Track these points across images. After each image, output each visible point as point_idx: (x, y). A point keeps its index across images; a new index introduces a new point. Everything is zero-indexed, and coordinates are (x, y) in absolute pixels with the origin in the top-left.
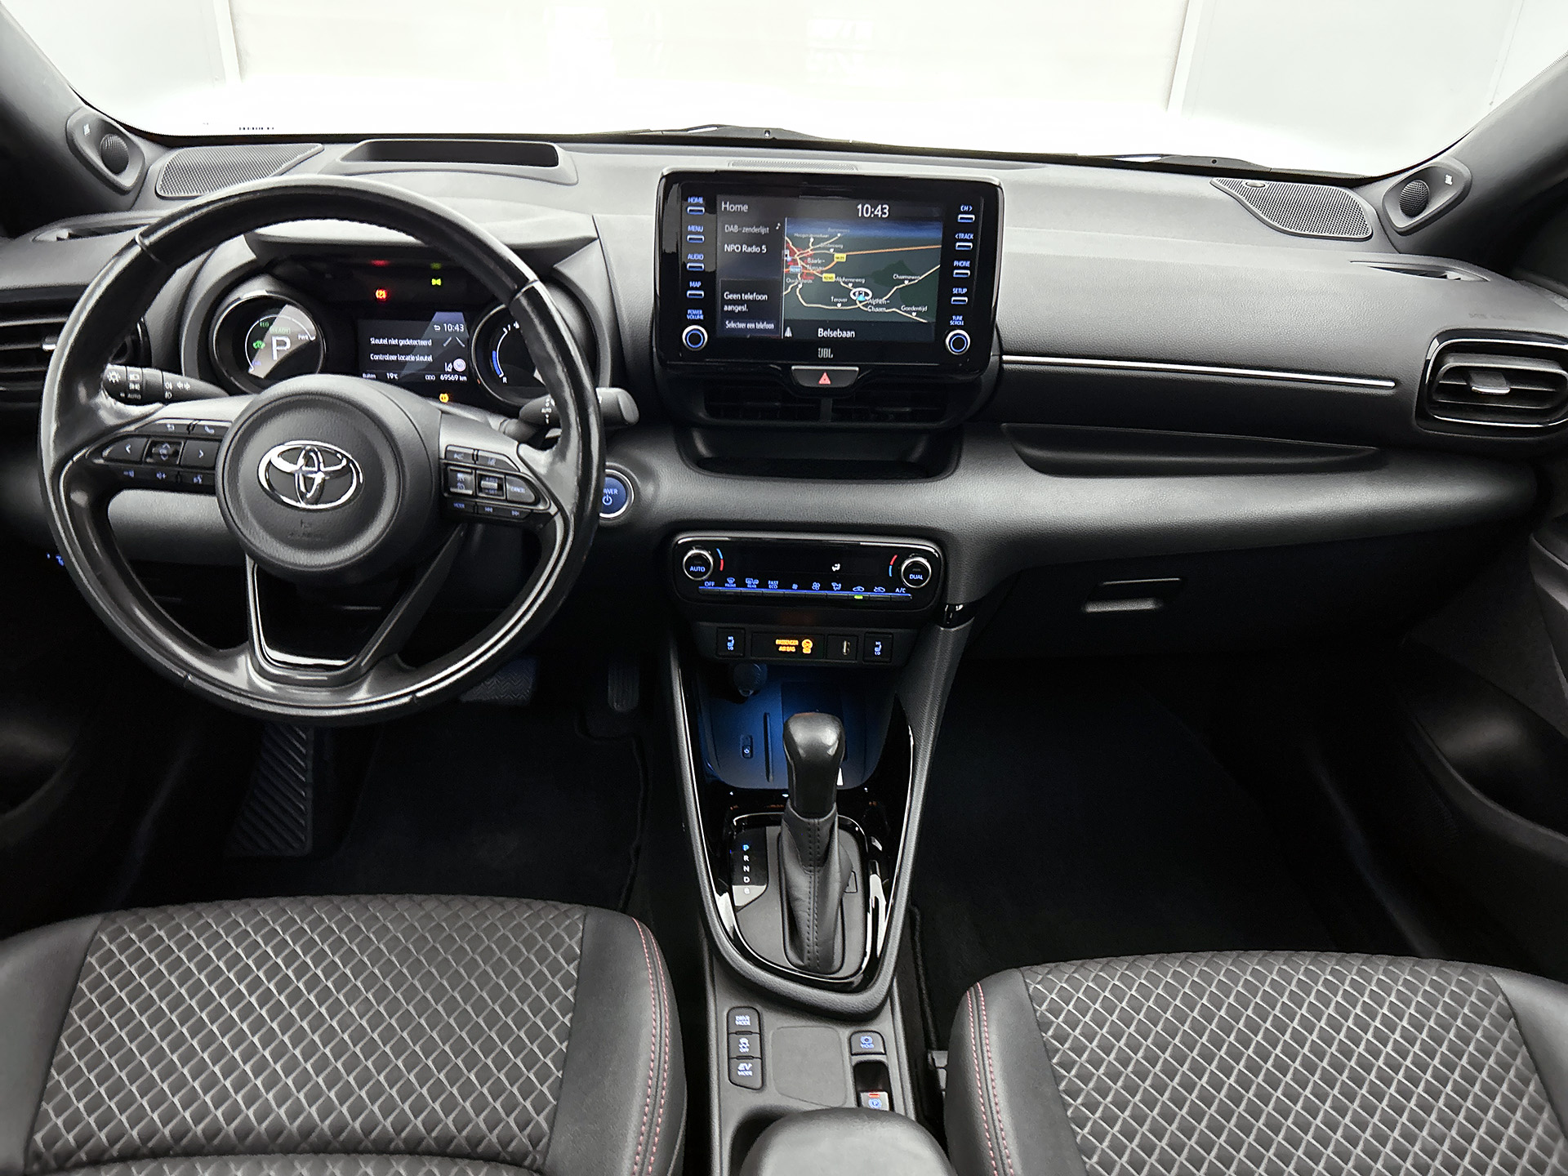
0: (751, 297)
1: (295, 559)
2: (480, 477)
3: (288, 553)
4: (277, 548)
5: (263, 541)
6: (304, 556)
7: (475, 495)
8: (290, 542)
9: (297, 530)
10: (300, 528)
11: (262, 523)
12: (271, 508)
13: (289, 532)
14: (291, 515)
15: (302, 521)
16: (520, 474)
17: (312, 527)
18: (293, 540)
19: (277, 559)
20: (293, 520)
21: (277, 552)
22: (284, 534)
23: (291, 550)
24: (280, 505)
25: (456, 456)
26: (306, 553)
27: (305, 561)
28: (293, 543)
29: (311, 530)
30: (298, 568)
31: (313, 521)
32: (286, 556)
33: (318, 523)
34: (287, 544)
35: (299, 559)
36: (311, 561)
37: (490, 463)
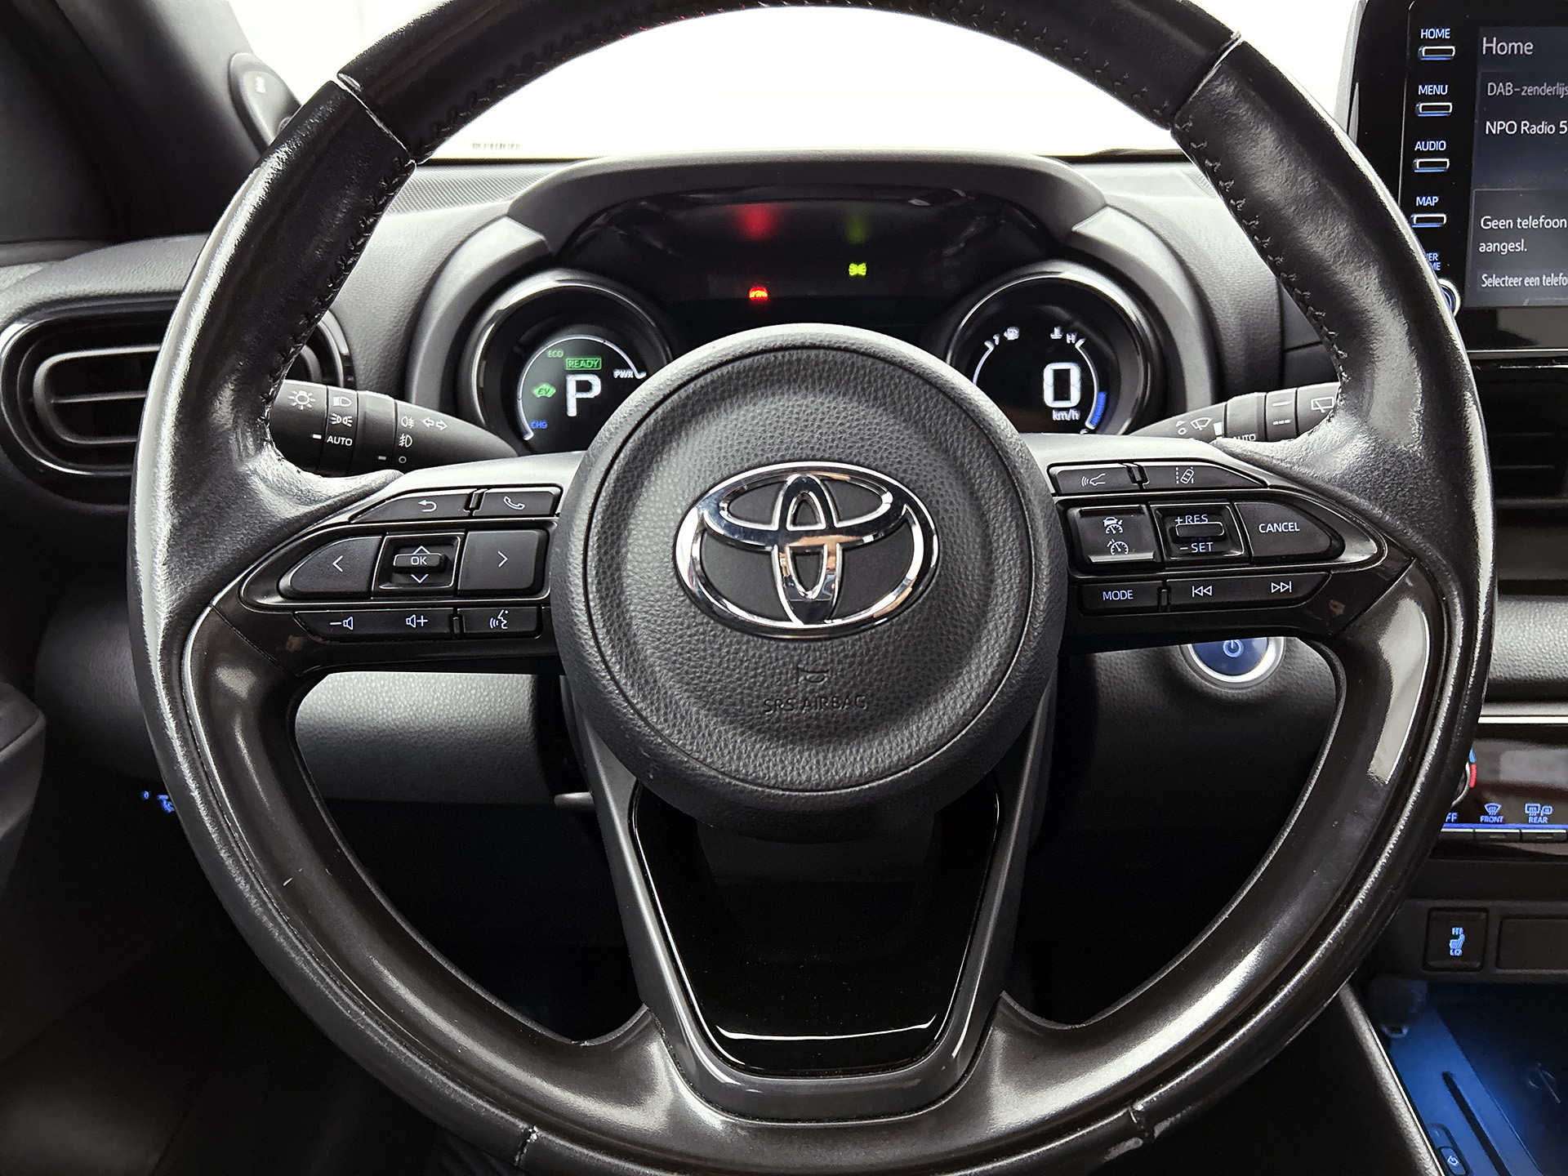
0: (1534, 223)
1: (786, 771)
2: (1164, 517)
3: (767, 759)
4: (737, 747)
5: (701, 735)
6: (809, 759)
7: (1159, 560)
8: (769, 728)
9: (788, 692)
10: (794, 686)
11: (695, 688)
12: (716, 646)
13: (767, 702)
14: (768, 655)
15: (798, 668)
16: (1269, 489)
17: (826, 679)
18: (777, 722)
19: (741, 777)
20: (774, 668)
21: (739, 758)
22: (755, 710)
23: (773, 748)
24: (739, 634)
25: (1085, 481)
26: (814, 751)
27: (814, 772)
28: (777, 730)
29: (823, 688)
30: (797, 793)
31: (825, 664)
32: (763, 766)
33: (840, 667)
34: (763, 735)
35: (798, 769)
36: (827, 772)
37: (1180, 482)
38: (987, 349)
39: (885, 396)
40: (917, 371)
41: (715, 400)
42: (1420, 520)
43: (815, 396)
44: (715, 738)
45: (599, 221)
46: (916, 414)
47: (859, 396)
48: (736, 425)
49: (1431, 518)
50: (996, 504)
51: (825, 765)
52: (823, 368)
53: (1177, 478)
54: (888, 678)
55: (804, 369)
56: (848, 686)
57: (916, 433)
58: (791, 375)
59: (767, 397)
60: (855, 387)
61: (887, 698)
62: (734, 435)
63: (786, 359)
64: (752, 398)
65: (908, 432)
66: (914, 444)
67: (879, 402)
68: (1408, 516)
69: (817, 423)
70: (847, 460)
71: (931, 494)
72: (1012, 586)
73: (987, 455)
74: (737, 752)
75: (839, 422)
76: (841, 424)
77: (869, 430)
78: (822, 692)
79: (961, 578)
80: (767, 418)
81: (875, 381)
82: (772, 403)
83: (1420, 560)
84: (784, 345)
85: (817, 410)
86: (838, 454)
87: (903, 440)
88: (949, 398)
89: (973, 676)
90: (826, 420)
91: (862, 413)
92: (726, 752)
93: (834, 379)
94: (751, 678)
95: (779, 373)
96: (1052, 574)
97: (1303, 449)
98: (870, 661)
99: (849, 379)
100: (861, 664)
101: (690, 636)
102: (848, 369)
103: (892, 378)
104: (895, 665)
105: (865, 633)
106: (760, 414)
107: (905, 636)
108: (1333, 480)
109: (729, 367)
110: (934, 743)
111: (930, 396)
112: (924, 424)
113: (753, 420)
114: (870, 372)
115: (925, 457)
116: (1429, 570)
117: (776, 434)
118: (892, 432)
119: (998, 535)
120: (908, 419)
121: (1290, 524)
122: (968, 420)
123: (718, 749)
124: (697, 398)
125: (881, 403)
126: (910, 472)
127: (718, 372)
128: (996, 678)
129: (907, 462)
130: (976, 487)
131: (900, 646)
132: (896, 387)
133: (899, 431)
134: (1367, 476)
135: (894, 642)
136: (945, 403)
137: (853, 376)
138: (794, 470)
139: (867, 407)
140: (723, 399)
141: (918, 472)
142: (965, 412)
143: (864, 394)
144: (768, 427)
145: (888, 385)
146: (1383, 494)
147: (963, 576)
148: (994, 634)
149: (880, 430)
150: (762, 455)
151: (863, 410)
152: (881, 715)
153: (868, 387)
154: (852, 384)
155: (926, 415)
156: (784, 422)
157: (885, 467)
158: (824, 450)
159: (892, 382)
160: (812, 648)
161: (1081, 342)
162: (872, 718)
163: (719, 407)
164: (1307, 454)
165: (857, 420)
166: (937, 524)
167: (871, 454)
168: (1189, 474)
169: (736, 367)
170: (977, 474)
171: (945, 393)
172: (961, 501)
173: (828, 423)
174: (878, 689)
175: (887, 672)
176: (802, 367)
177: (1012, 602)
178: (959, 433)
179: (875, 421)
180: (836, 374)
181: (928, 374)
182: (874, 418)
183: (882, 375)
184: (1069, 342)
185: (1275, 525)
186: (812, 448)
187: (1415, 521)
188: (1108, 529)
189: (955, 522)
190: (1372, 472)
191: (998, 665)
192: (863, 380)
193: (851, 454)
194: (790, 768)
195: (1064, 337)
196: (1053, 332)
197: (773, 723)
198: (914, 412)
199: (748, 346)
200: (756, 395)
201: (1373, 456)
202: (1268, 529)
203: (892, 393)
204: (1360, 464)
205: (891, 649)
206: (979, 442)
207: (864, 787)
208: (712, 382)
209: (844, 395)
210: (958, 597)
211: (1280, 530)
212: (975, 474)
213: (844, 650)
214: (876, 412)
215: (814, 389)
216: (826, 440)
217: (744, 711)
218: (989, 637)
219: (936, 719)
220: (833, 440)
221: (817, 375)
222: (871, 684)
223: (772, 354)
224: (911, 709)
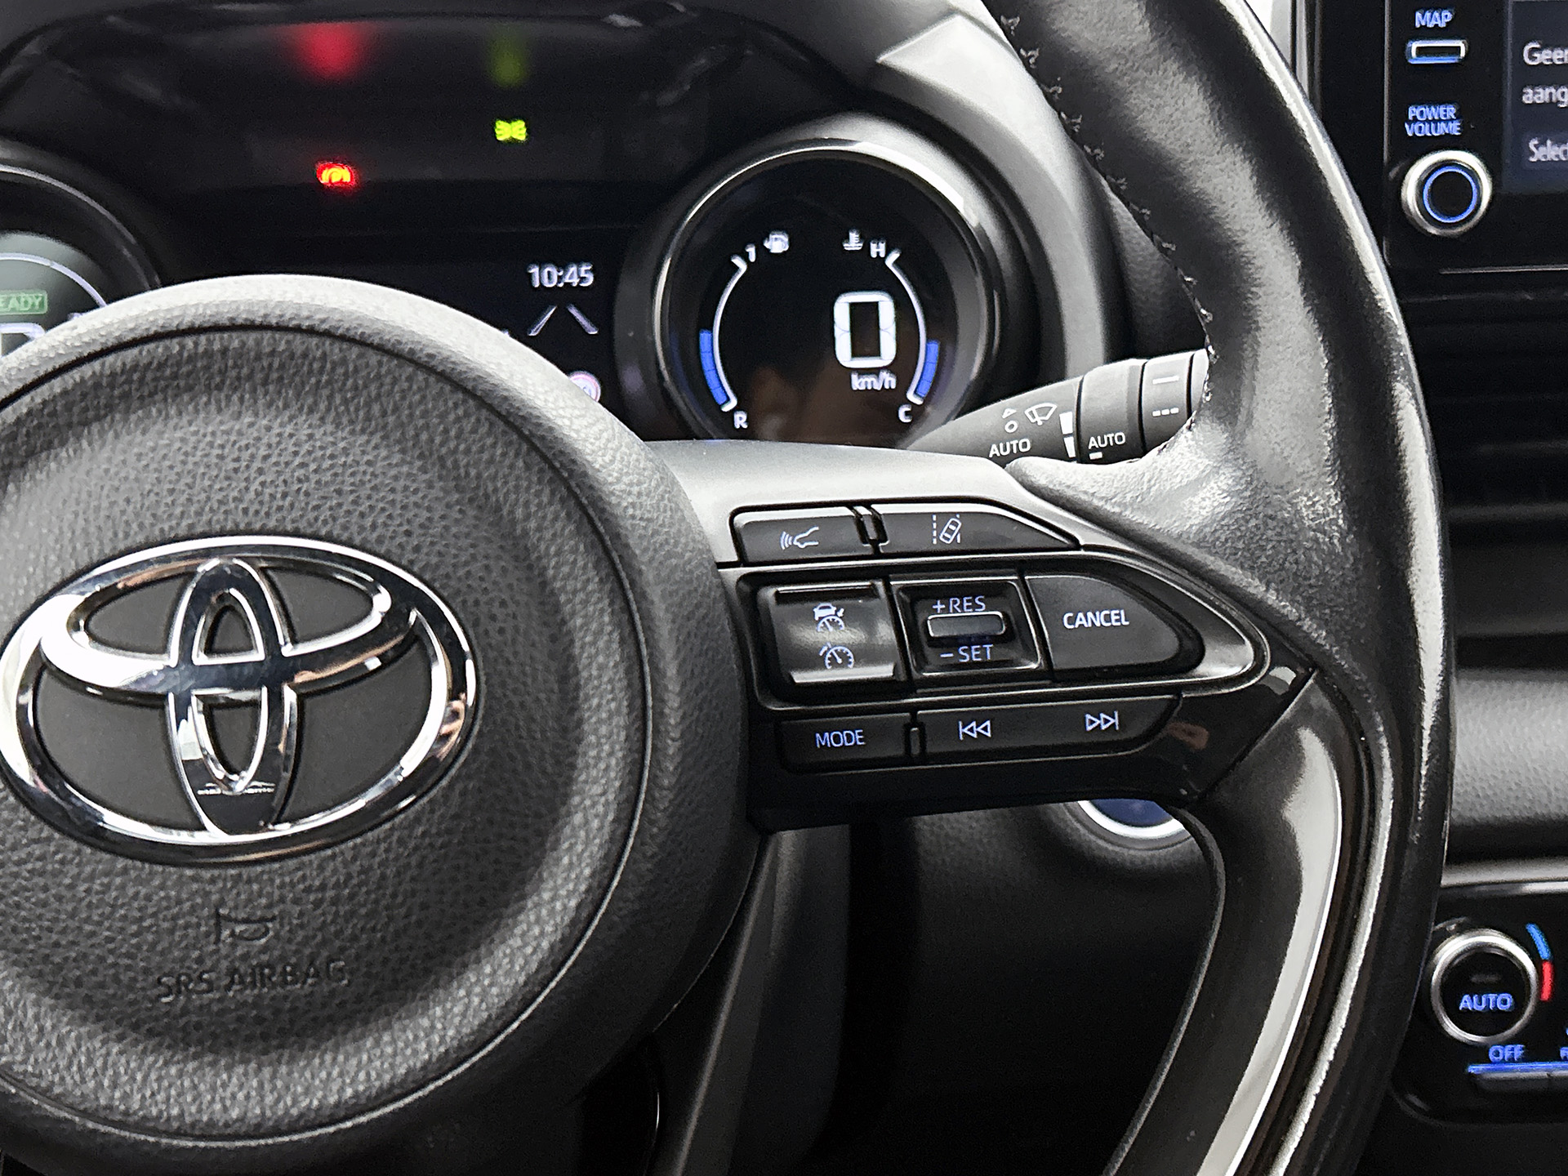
1: (201, 1103)
2: (913, 604)
3: (166, 1083)
4: (110, 1063)
5: (42, 1044)
6: (243, 1079)
7: (903, 677)
8: (168, 1026)
9: (200, 960)
10: (212, 947)
11: (31, 959)
12: (67, 881)
13: (164, 979)
14: (162, 894)
15: (218, 915)
16: (1082, 552)
17: (271, 933)
18: (182, 1015)
19: (118, 1117)
20: (174, 918)
21: (114, 1085)
22: (141, 993)
23: (178, 1062)
24: (107, 856)
25: (786, 540)
26: (253, 1065)
27: (253, 1102)
28: (184, 1029)
29: (265, 949)
30: (220, 1144)
31: (270, 906)
32: (159, 1098)
33: (298, 909)
34: (157, 1039)
35: (222, 1099)
36: (277, 1101)
37: (938, 540)
38: (736, 269)
39: (384, 414)
40: (440, 369)
41: (70, 425)
42: (1322, 605)
43: (256, 415)
44: (69, 1049)
45: (31, 49)
46: (442, 444)
47: (337, 414)
48: (107, 471)
49: (1341, 600)
50: (585, 603)
51: (274, 1088)
52: (270, 365)
53: (935, 533)
54: (388, 925)
55: (235, 366)
56: (313, 943)
57: (440, 478)
58: (211, 378)
59: (167, 417)
60: (330, 397)
61: (386, 961)
62: (102, 487)
63: (201, 349)
64: (140, 420)
65: (426, 477)
66: (437, 499)
67: (373, 423)
68: (1303, 598)
69: (256, 464)
70: (309, 531)
71: (464, 589)
72: (612, 747)
73: (568, 515)
74: (110, 1072)
75: (298, 461)
76: (303, 465)
77: (353, 474)
78: (265, 958)
79: (521, 737)
80: (165, 457)
81: (366, 386)
82: (175, 428)
83: (1323, 672)
84: (197, 323)
85: (258, 439)
86: (293, 521)
87: (416, 491)
88: (499, 415)
89: (544, 912)
90: (274, 459)
91: (342, 445)
92: (91, 1071)
93: (290, 384)
94: (134, 935)
95: (189, 374)
96: (688, 722)
97: (1146, 479)
98: (352, 897)
99: (318, 382)
100: (335, 901)
101: (18, 863)
102: (316, 366)
103: (395, 381)
104: (400, 899)
105: (343, 846)
106: (153, 449)
107: (416, 848)
108: (1185, 536)
109: (96, 365)
110: (472, 1038)
111: (465, 412)
112: (456, 462)
113: (139, 460)
114: (356, 370)
115: (457, 521)
116: (1339, 690)
117: (181, 486)
118: (396, 478)
119: (590, 657)
120: (427, 453)
121: (1113, 612)
122: (534, 454)
123: (75, 1068)
124: (35, 422)
125: (377, 425)
126: (425, 550)
127: (76, 375)
128: (584, 915)
129: (422, 532)
130: (551, 572)
131: (408, 866)
132: (403, 398)
133: (409, 475)
134: (1238, 529)
135: (396, 859)
136: (491, 425)
137: (325, 378)
138: (208, 553)
139: (352, 432)
140: (86, 423)
141: (442, 549)
142: (527, 439)
143: (348, 410)
144: (165, 473)
145: (390, 393)
146: (1263, 559)
147: (524, 734)
148: (582, 833)
149: (374, 475)
150: (152, 525)
151: (343, 439)
152: (376, 992)
153: (353, 398)
154: (325, 392)
155: (458, 445)
156: (195, 464)
157: (380, 540)
158: (268, 514)
159: (397, 388)
160: (245, 877)
161: (895, 256)
162: (359, 999)
163: (78, 438)
164: (1149, 488)
165: (332, 457)
166: (474, 642)
167: (355, 518)
168: (952, 527)
169: (107, 364)
170: (553, 550)
171: (491, 409)
172: (523, 599)
173: (276, 464)
174: (369, 947)
175: (384, 913)
176: (230, 363)
177: (613, 775)
178: (518, 478)
179: (366, 458)
180: (295, 374)
181: (460, 373)
182: (363, 452)
183: (379, 376)
184: (874, 255)
185: (1090, 615)
186: (245, 511)
187: (1315, 606)
188: (821, 624)
189: (509, 637)
190: (1247, 522)
191: (587, 891)
192: (344, 384)
193: (316, 519)
194: (209, 1097)
195: (866, 249)
196: (847, 238)
197: (175, 1018)
198: (438, 440)
199: (131, 325)
200: (148, 415)
201: (1247, 494)
202: (1078, 623)
203: (396, 409)
204: (1228, 508)
205: (390, 872)
206: (553, 493)
207: (343, 1126)
208: (65, 393)
209: (311, 411)
210: (515, 771)
211: (1098, 624)
212: (547, 548)
213: (304, 877)
214: (368, 442)
215: (256, 402)
216: (271, 495)
217: (122, 997)
218: (573, 841)
219: (477, 995)
220: (285, 495)
221: (259, 376)
222: (354, 938)
223: (176, 340)
224: (433, 977)
